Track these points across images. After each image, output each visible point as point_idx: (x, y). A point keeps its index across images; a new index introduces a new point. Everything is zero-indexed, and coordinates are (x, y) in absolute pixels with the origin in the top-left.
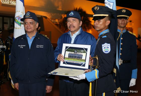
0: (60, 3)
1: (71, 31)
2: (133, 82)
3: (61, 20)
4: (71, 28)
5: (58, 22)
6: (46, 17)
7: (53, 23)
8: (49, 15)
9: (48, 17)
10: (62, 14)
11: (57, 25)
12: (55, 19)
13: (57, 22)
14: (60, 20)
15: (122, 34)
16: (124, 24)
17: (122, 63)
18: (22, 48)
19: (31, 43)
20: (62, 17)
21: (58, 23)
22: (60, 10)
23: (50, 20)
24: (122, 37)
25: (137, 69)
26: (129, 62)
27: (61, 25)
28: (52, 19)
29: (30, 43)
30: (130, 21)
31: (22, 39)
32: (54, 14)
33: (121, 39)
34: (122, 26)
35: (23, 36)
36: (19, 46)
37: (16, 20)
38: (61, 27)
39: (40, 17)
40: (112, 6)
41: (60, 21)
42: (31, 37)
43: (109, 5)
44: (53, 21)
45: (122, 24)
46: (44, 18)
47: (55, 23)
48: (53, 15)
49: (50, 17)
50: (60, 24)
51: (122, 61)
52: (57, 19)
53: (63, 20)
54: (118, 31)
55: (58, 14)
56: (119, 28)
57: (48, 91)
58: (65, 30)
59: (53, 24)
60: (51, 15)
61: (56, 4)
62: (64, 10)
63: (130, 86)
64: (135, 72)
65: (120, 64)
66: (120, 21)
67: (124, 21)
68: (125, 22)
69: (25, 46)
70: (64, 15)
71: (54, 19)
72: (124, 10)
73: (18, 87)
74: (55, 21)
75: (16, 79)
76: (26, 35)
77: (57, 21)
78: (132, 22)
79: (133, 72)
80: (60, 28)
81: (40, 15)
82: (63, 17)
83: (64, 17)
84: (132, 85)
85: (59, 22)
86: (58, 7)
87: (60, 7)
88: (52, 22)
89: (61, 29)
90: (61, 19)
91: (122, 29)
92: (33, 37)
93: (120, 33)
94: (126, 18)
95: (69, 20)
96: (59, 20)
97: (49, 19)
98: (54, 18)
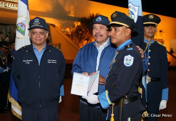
0: (72, 7)
2: (163, 104)
5: (69, 32)
6: (54, 26)
8: (57, 22)
9: (56, 25)
10: (75, 21)
11: (68, 35)
14: (72, 29)
15: (150, 45)
16: (152, 33)
17: (150, 81)
20: (74, 25)
21: (70, 33)
22: (73, 16)
23: (59, 28)
24: (149, 49)
25: (168, 88)
26: (158, 79)
27: (73, 35)
28: (61, 28)
30: (161, 31)
32: (64, 22)
33: (149, 51)
34: (150, 35)
36: (24, 61)
38: (74, 38)
40: (137, 11)
41: (72, 31)
43: (134, 9)
44: (63, 30)
45: (149, 33)
46: (51, 27)
47: (65, 33)
48: (62, 22)
49: (60, 25)
51: (150, 78)
52: (68, 27)
53: (75, 30)
54: (144, 42)
55: (70, 21)
56: (145, 38)
58: (79, 41)
59: (63, 34)
60: (61, 23)
61: (67, 9)
62: (77, 17)
63: (160, 109)
64: (165, 92)
65: (147, 82)
66: (147, 29)
67: (152, 29)
68: (154, 31)
69: (32, 61)
70: (77, 23)
71: (64, 28)
72: (151, 16)
74: (66, 31)
77: (68, 30)
78: (163, 31)
79: (163, 92)
80: (72, 39)
82: (76, 26)
83: (78, 26)
84: (163, 108)
85: (70, 32)
86: (69, 12)
87: (72, 12)
89: (74, 41)
91: (149, 39)
93: (148, 44)
94: (154, 25)
95: (95, 27)
96: (70, 29)
97: (57, 27)
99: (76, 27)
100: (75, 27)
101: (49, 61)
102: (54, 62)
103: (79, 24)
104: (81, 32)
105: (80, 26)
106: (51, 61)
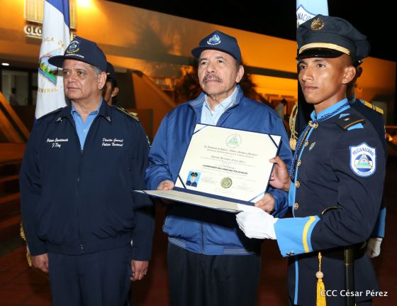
0: (177, 37)
1: (209, 93)
3: (179, 81)
4: (209, 84)
5: (171, 86)
6: (140, 74)
7: (159, 87)
9: (145, 72)
10: (182, 64)
11: (167, 92)
12: (163, 79)
13: (168, 87)
14: (175, 80)
18: (59, 146)
19: (86, 131)
20: (181, 73)
21: (172, 89)
22: (177, 54)
23: (151, 79)
27: (178, 92)
28: (155, 78)
29: (83, 132)
31: (59, 119)
32: (162, 66)
35: (61, 110)
36: (49, 140)
37: (43, 64)
38: (180, 98)
39: (125, 71)
41: (175, 83)
42: (86, 115)
44: (157, 83)
46: (135, 76)
47: (163, 89)
48: (157, 67)
49: (152, 72)
50: (175, 92)
52: (168, 78)
53: (183, 82)
55: (172, 65)
57: (137, 273)
59: (159, 91)
60: (154, 68)
61: (166, 40)
62: (187, 56)
69: (67, 140)
70: (185, 68)
71: (160, 78)
73: (47, 265)
74: (163, 83)
75: (42, 240)
76: (71, 109)
77: (168, 82)
80: (176, 101)
81: (123, 68)
82: (185, 73)
83: (187, 74)
85: (173, 86)
86: (171, 47)
87: (176, 47)
88: (156, 85)
90: (179, 78)
92: (91, 114)
95: (206, 59)
96: (173, 80)
97: (147, 77)
98: (162, 76)
99: (185, 76)
100: (183, 77)
101: (105, 142)
102: (117, 143)
103: (190, 70)
104: (193, 87)
105: (191, 74)
106: (110, 143)
